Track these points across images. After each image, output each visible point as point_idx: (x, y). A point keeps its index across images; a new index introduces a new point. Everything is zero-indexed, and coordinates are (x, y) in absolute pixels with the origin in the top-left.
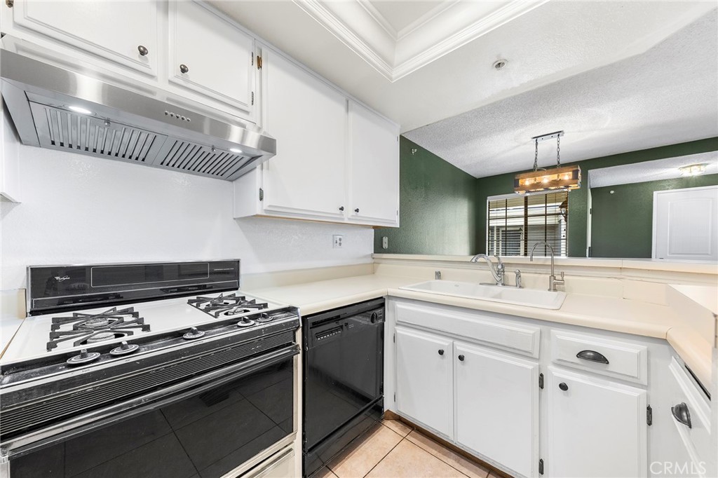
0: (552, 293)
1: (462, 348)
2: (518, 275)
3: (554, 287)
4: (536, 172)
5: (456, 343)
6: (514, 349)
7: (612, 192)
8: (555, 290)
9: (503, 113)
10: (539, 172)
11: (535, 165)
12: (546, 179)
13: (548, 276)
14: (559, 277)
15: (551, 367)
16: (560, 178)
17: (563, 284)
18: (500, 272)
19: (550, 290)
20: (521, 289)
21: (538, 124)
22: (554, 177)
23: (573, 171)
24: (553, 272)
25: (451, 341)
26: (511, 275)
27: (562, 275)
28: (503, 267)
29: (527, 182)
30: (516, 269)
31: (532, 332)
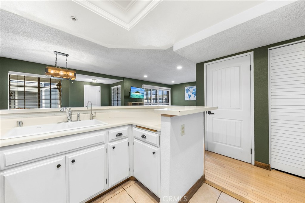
0: (92, 120)
1: (71, 156)
2: (78, 116)
3: (92, 118)
4: (55, 68)
5: (67, 155)
6: (98, 143)
7: (72, 82)
8: (93, 119)
9: (49, 34)
10: (57, 68)
11: (56, 65)
12: (62, 73)
13: (90, 114)
14: (94, 114)
15: (109, 144)
16: (67, 74)
17: (95, 116)
18: (70, 115)
19: (91, 119)
20: (80, 121)
21: (61, 47)
22: (65, 73)
23: (74, 73)
24: (92, 112)
25: (64, 156)
26: (74, 116)
27: (95, 113)
28: (71, 113)
29: (52, 71)
30: (77, 113)
31: (104, 134)
